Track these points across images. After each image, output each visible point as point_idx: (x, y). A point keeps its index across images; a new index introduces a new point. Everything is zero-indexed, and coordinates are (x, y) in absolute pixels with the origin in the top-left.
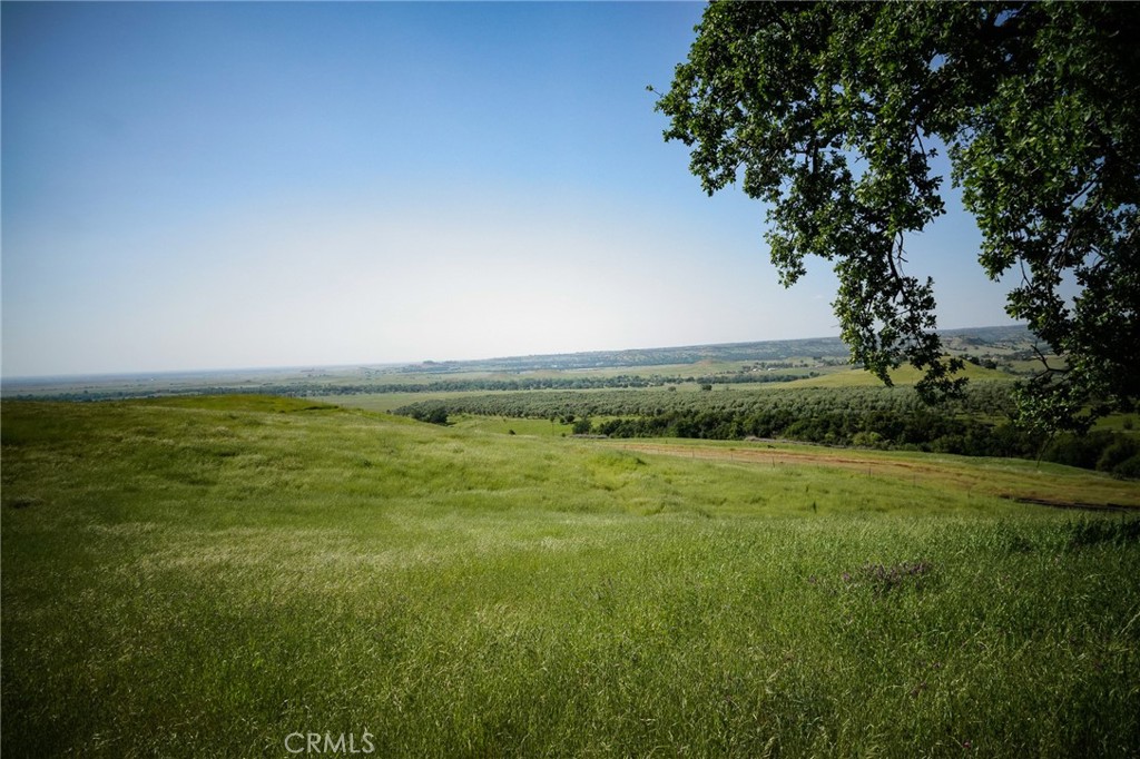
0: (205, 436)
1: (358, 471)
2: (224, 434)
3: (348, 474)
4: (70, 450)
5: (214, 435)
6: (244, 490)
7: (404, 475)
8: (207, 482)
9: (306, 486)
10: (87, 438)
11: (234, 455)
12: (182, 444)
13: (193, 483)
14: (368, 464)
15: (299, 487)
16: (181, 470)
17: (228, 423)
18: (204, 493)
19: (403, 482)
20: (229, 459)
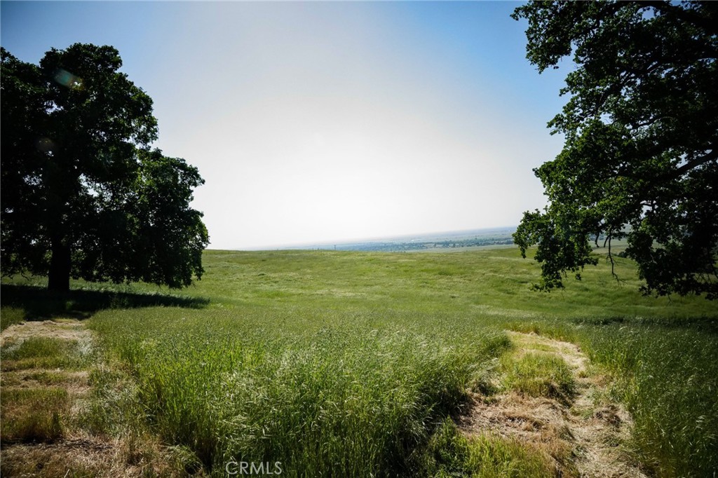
0: (517, 274)
1: (580, 293)
2: (525, 273)
3: (575, 293)
4: (466, 278)
5: (521, 273)
6: (527, 297)
7: (603, 295)
8: (513, 294)
9: (553, 298)
10: (473, 273)
11: (526, 282)
12: (507, 277)
13: (508, 293)
14: (587, 290)
15: (550, 298)
16: (504, 288)
17: (528, 267)
18: (511, 297)
19: (601, 299)
20: (524, 284)
